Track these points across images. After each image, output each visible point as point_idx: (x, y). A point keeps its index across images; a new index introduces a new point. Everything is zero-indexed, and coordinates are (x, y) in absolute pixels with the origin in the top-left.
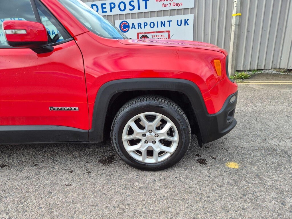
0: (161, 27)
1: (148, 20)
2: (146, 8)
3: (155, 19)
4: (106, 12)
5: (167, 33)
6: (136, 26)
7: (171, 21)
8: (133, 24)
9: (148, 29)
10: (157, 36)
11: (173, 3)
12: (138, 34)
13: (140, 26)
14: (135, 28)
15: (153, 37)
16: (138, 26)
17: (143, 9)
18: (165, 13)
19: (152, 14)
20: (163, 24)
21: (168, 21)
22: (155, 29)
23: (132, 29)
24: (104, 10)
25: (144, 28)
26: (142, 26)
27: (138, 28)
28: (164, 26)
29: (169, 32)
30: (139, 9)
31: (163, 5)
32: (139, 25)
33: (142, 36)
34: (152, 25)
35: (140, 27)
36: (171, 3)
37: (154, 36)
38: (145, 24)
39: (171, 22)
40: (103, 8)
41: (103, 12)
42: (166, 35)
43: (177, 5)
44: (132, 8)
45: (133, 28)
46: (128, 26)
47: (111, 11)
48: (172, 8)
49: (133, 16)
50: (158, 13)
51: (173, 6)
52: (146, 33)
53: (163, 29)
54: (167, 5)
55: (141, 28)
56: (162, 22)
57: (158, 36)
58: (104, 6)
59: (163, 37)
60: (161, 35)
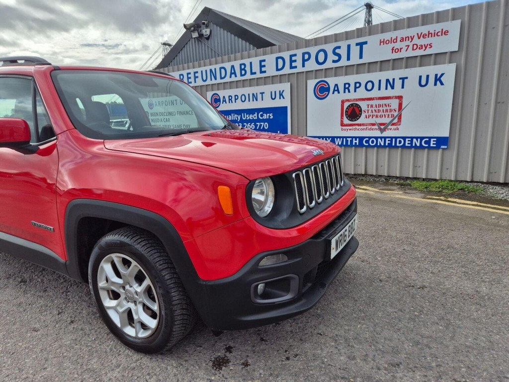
0: (386, 89)
1: (363, 78)
2: (361, 57)
3: (375, 76)
4: (296, 67)
5: (397, 101)
6: (341, 89)
7: (407, 78)
8: (336, 85)
9: (362, 93)
10: (376, 105)
11: (413, 45)
12: (343, 102)
13: (348, 88)
14: (339, 93)
15: (370, 106)
16: (345, 88)
17: (355, 60)
18: (394, 64)
19: (371, 66)
20: (390, 84)
21: (400, 79)
22: (375, 93)
23: (333, 93)
24: (294, 64)
25: (355, 91)
26: (352, 88)
27: (345, 92)
28: (393, 87)
29: (400, 98)
30: (348, 59)
31: (393, 49)
32: (347, 86)
33: (349, 106)
34: (369, 86)
35: (347, 90)
36: (408, 46)
37: (372, 106)
38: (357, 85)
39: (405, 80)
40: (291, 61)
41: (291, 67)
42: (395, 104)
43: (422, 48)
44: (336, 58)
45: (336, 92)
46: (328, 89)
47: (303, 66)
48: (411, 53)
49: (337, 71)
50: (383, 65)
51: (413, 50)
52: (357, 100)
53: (390, 92)
54: (401, 49)
55: (349, 92)
56: (388, 81)
57: (380, 106)
58: (294, 58)
59: (388, 108)
60: (385, 104)
